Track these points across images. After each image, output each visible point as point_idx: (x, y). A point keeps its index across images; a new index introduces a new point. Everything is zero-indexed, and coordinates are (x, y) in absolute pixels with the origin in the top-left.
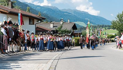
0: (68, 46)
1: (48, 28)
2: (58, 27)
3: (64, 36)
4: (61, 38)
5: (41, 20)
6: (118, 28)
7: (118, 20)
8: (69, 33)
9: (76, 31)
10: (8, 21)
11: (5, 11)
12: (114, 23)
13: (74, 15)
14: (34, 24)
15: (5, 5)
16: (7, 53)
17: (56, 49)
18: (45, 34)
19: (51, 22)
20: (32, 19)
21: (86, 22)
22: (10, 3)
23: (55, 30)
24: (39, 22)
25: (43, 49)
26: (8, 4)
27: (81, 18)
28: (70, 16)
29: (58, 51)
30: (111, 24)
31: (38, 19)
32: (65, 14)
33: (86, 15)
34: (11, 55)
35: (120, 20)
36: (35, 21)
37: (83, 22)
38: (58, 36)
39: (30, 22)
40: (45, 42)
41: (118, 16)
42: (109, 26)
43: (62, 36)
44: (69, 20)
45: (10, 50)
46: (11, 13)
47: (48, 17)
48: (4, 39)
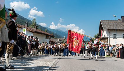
2: (62, 41)
5: (53, 36)
11: (32, 31)
14: (48, 39)
15: (33, 28)
16: (30, 55)
19: (58, 38)
20: (47, 36)
24: (52, 38)
31: (51, 36)
36: (49, 37)
41: (95, 36)
46: (36, 32)
47: (57, 36)
48: (29, 46)
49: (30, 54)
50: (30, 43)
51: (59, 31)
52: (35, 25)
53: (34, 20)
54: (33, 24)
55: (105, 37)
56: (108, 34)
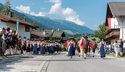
0: (58, 51)
1: (41, 35)
2: (49, 34)
3: (54, 42)
4: (52, 44)
5: (35, 28)
6: (100, 36)
7: (100, 30)
8: (59, 40)
9: (64, 39)
10: (7, 28)
11: (5, 20)
12: (96, 32)
13: (63, 25)
14: (29, 31)
15: (6, 15)
16: (5, 56)
17: (47, 53)
18: (38, 40)
19: (43, 30)
20: (27, 28)
21: (73, 30)
22: (10, 13)
23: (47, 36)
24: (34, 29)
25: (36, 53)
26: (8, 14)
27: (69, 27)
28: (60, 25)
29: (49, 55)
30: (94, 33)
31: (33, 27)
32: (56, 23)
33: (74, 25)
34: (9, 58)
35: (102, 30)
36: (31, 29)
37: (71, 31)
38: (49, 42)
39: (26, 29)
40: (38, 47)
41: (100, 27)
42: (92, 35)
43: (53, 42)
44: (59, 29)
45: (8, 53)
46: (11, 22)
47: (42, 26)
48: (3, 43)
49: (5, 54)
50: (5, 38)
51: (44, 19)
52: (9, 11)
53: (8, 3)
54: (6, 9)
55: (116, 28)
56: (121, 23)
